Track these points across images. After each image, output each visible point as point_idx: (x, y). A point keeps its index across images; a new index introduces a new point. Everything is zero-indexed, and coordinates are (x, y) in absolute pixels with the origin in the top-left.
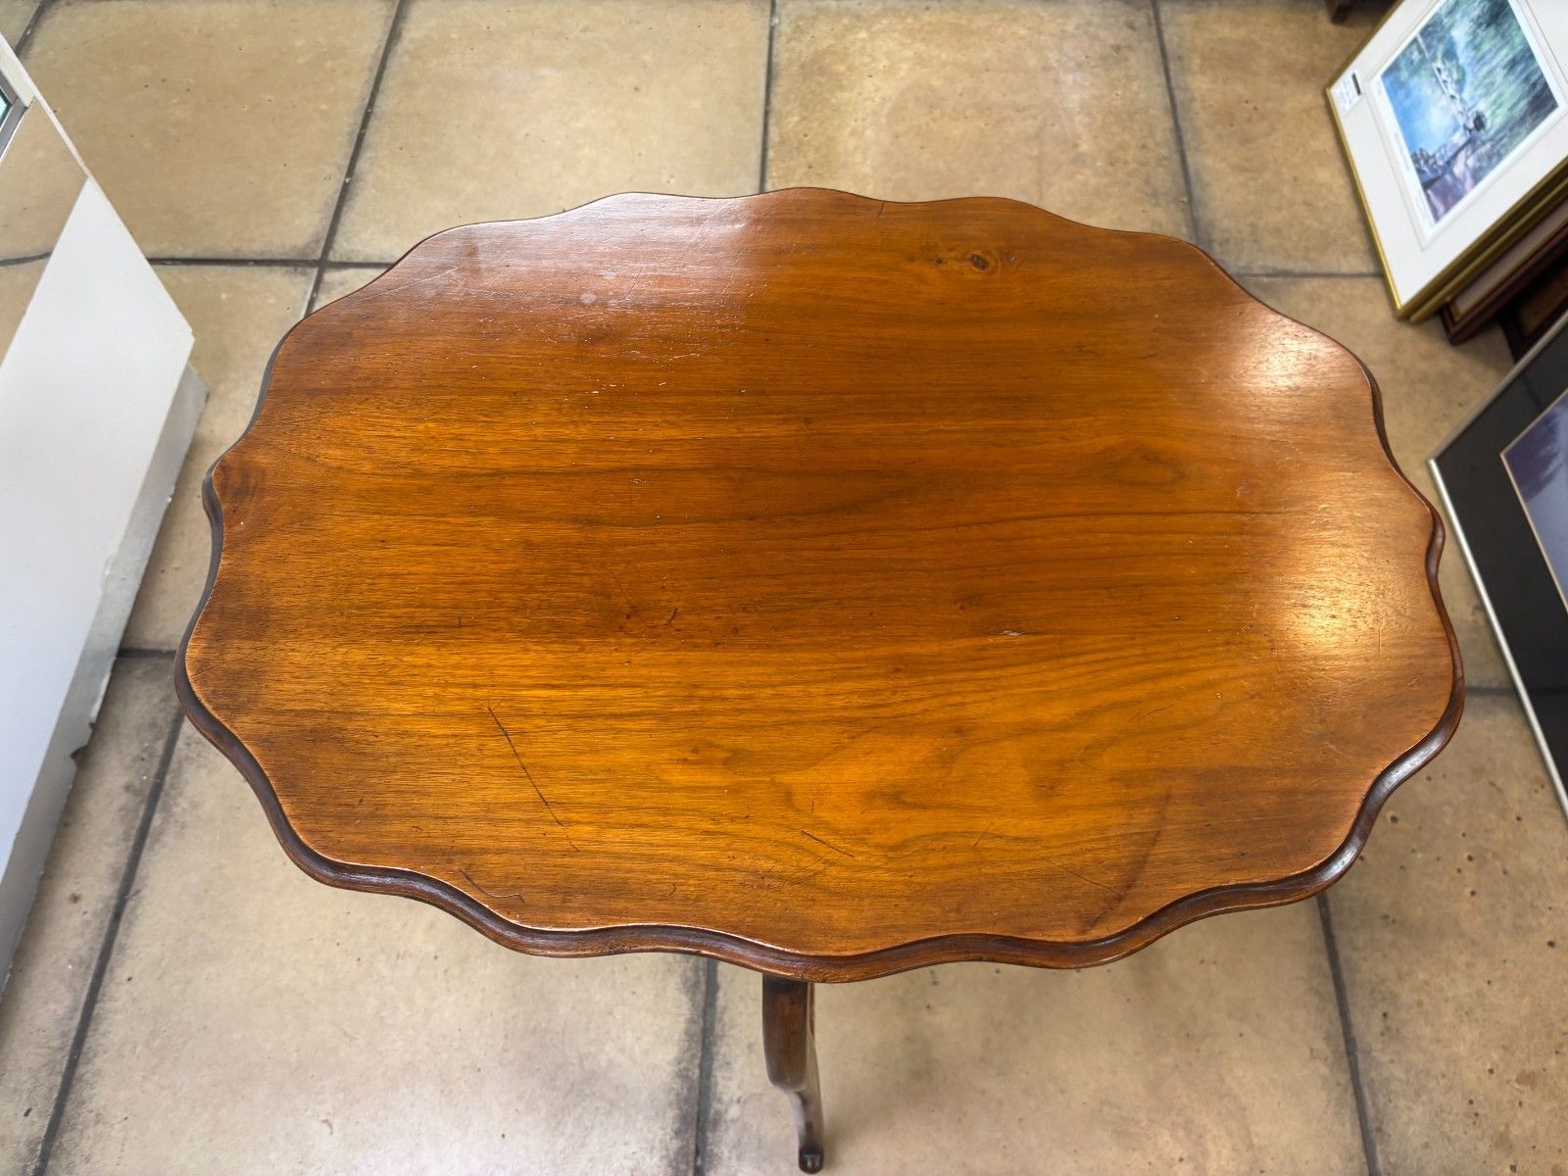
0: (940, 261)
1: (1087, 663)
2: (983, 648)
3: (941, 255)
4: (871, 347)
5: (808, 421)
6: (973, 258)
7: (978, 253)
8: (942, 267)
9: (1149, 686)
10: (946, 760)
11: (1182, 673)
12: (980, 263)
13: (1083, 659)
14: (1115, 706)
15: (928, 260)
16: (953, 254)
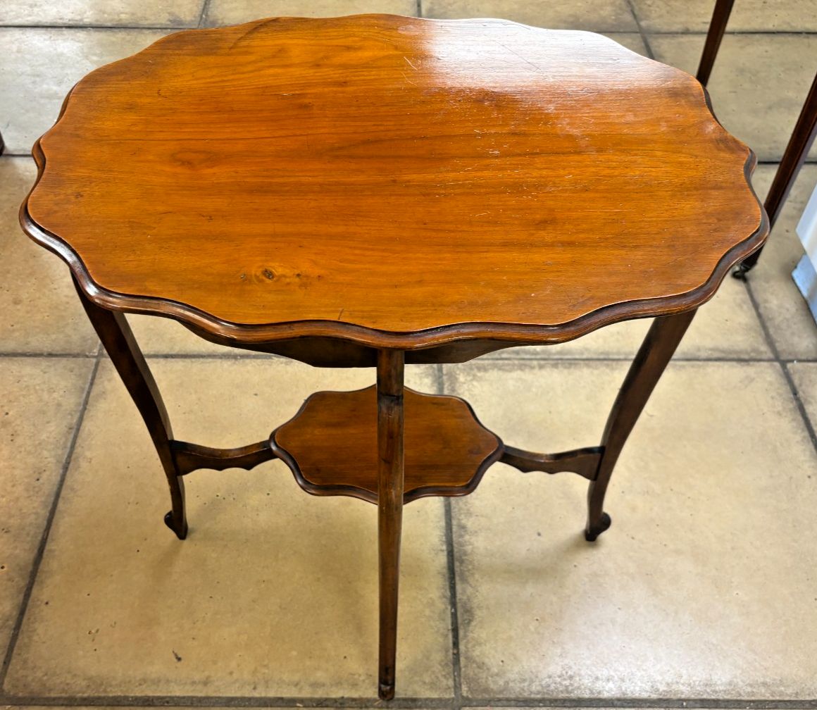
0: (298, 275)
1: (253, 85)
2: (301, 90)
3: (297, 280)
4: (353, 220)
5: (394, 181)
6: (273, 277)
7: (268, 281)
8: (297, 272)
9: (225, 79)
10: (326, 57)
11: (210, 83)
12: (268, 274)
13: (254, 87)
14: (243, 73)
15: (307, 277)
16: (288, 280)
